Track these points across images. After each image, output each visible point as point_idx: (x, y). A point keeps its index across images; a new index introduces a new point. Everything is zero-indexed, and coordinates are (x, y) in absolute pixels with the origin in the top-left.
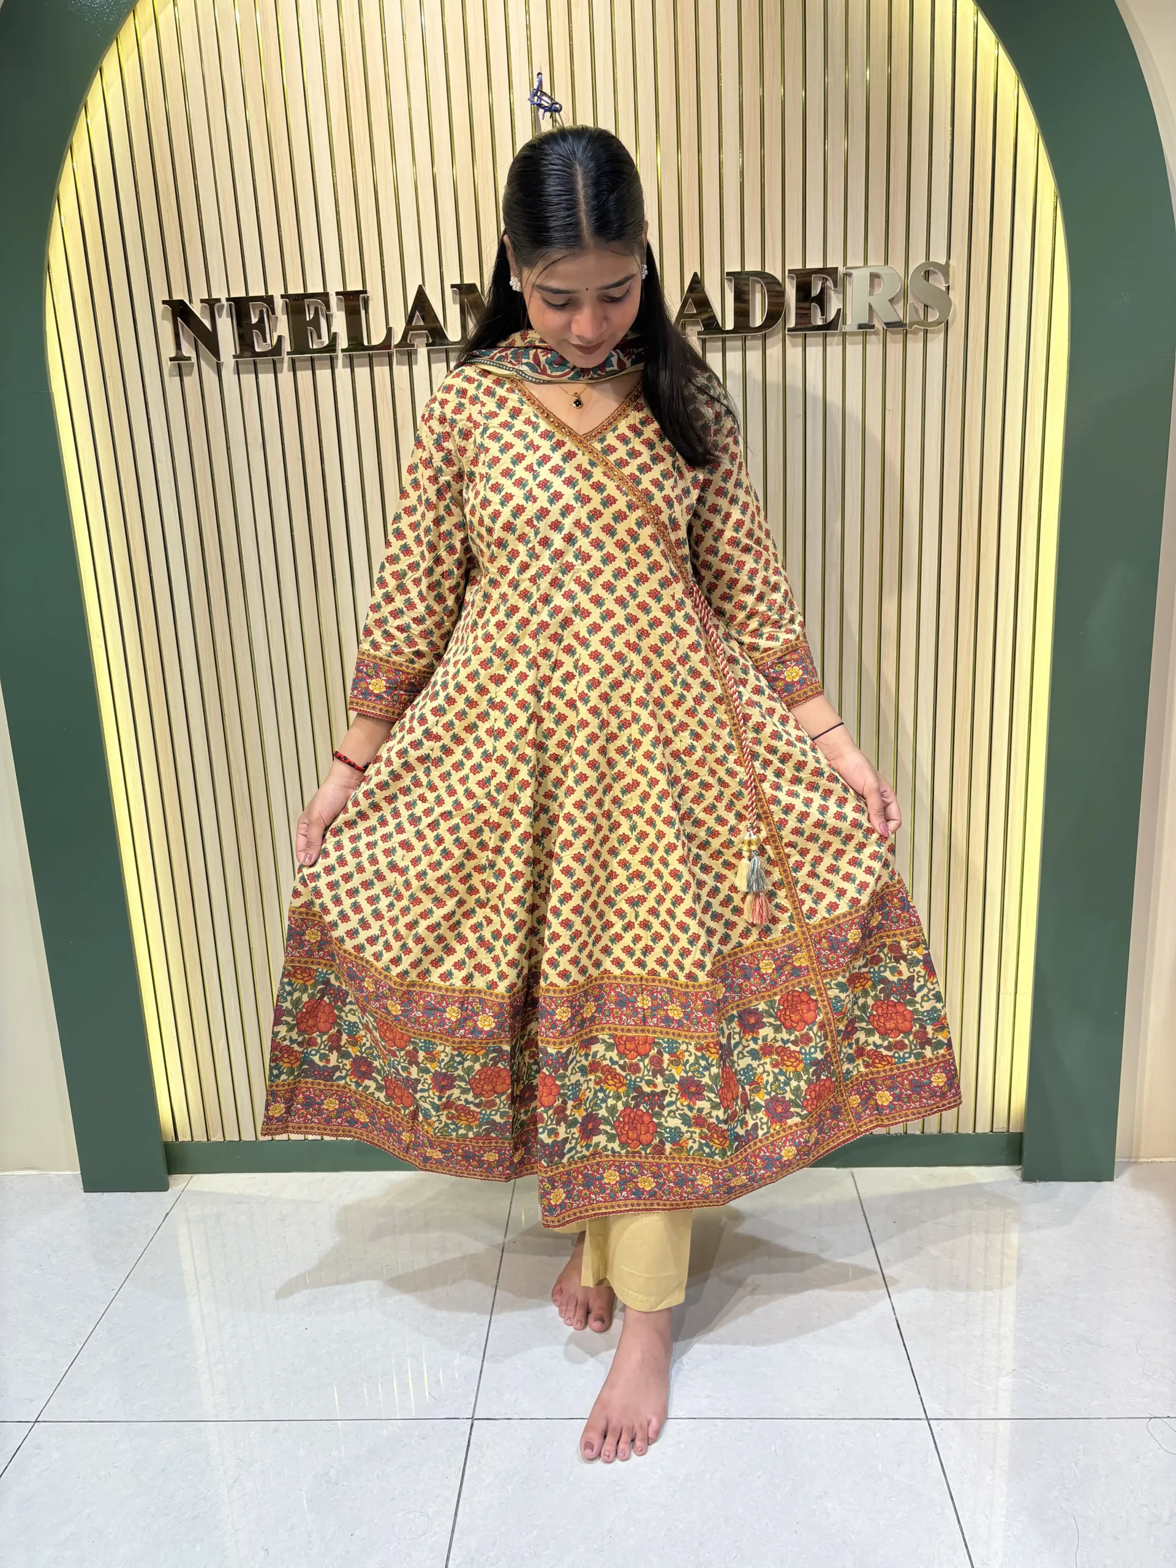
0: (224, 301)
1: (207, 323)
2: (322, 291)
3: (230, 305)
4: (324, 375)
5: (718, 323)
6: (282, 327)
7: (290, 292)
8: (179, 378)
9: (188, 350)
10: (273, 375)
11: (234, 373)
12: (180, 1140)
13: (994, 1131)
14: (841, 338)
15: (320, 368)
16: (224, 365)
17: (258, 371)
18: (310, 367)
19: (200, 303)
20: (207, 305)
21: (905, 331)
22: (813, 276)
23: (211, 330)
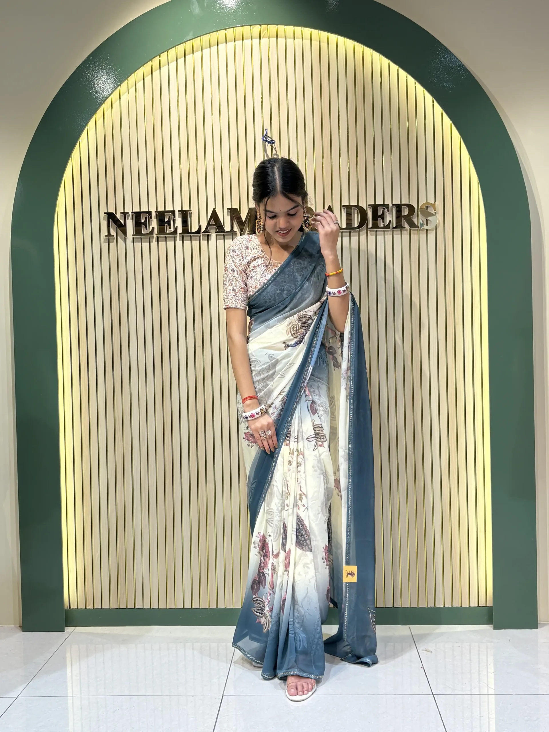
0: (130, 213)
1: (122, 222)
2: (172, 210)
4: (171, 244)
8: (108, 244)
10: (149, 243)
11: (132, 242)
12: (71, 608)
13: (479, 606)
14: (391, 232)
15: (169, 241)
16: (128, 239)
17: (143, 241)
18: (165, 240)
19: (120, 214)
20: (123, 214)
21: (419, 230)
22: (379, 207)
23: (124, 224)
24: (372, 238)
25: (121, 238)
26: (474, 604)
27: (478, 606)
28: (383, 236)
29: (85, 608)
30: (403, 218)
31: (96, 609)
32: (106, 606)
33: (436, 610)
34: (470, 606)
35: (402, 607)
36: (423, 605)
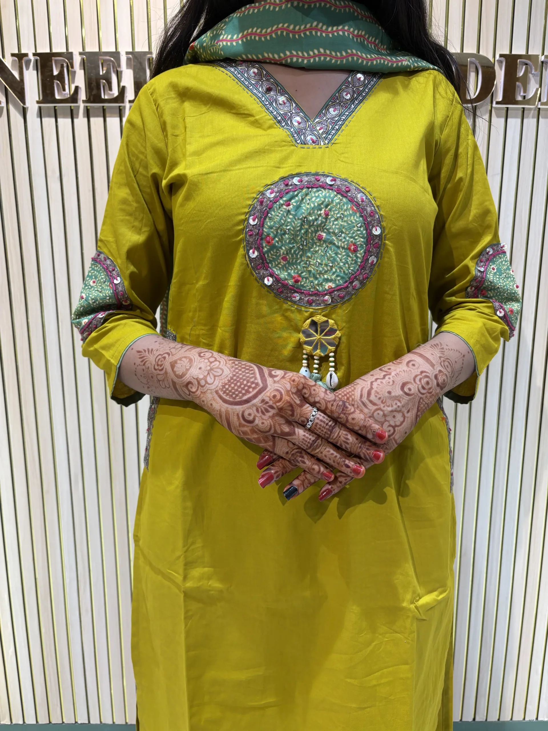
2: (114, 50)
4: (113, 122)
6: (80, 80)
7: (87, 50)
10: (70, 120)
11: (37, 117)
14: (536, 112)
15: (110, 117)
16: (29, 109)
17: (58, 115)
18: (102, 114)
24: (498, 121)
25: (16, 106)
28: (519, 121)
31: (14, 725)
36: (518, 718)
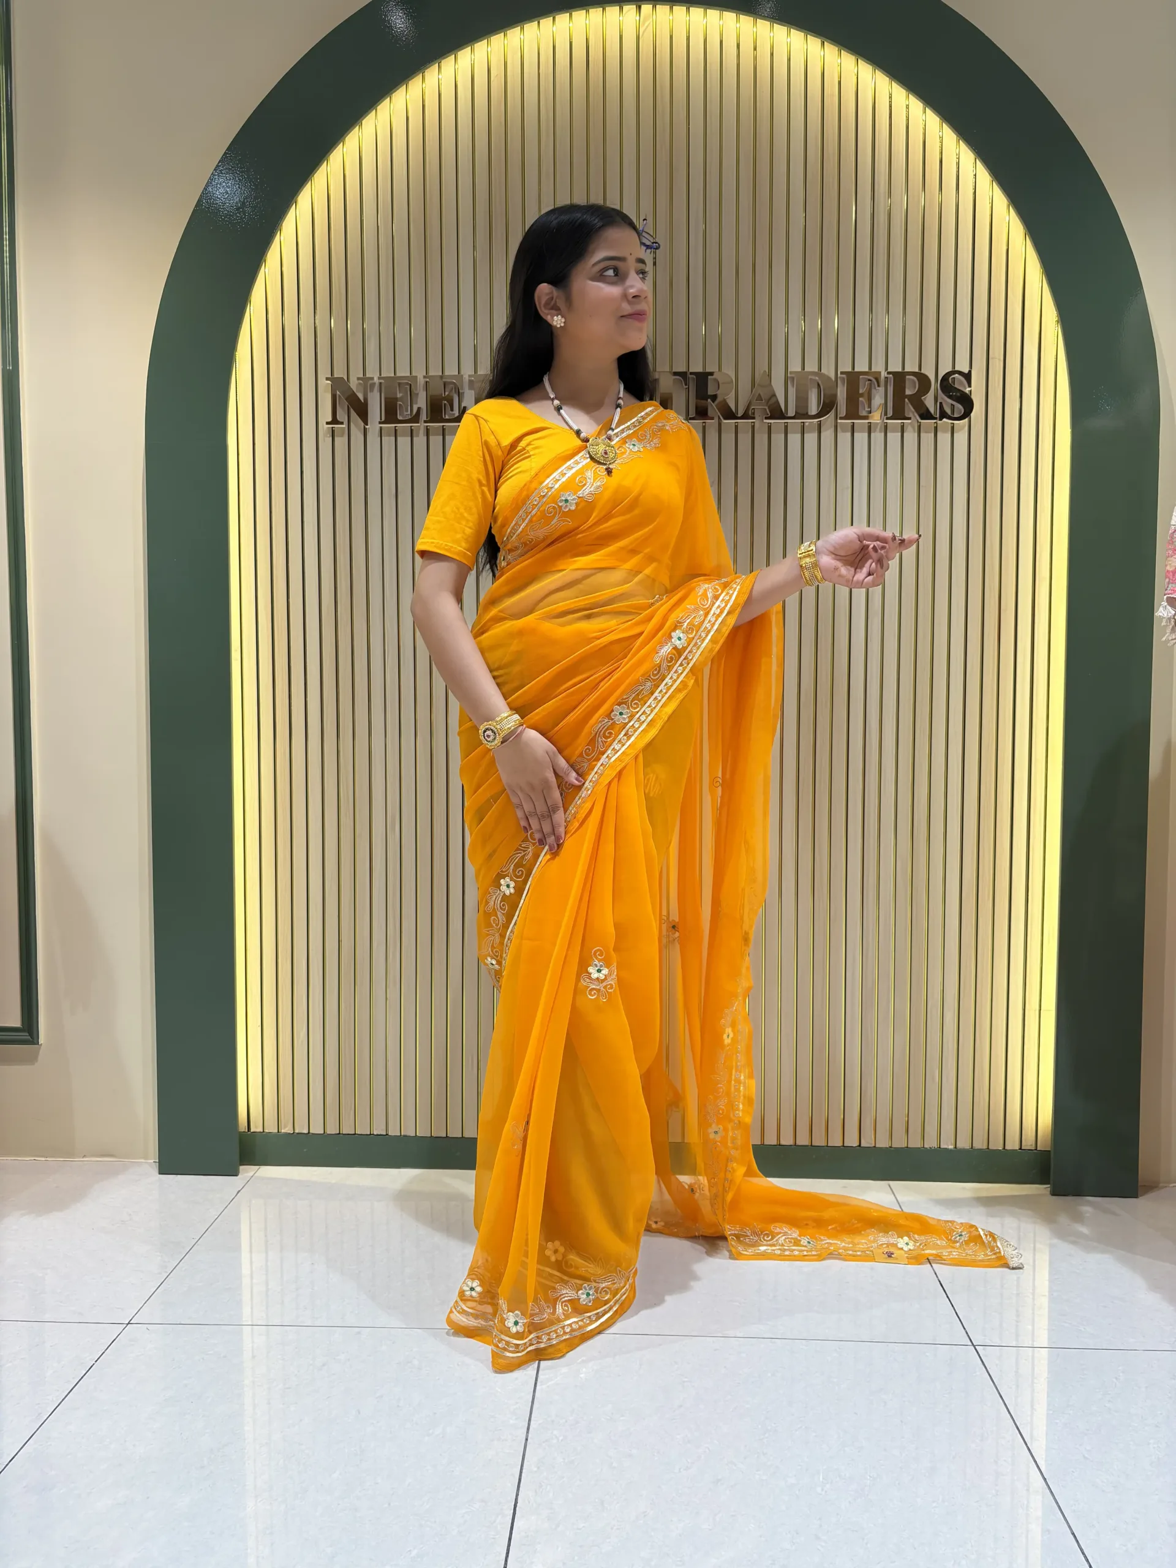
0: (376, 379)
1: (361, 396)
2: (457, 373)
3: (380, 383)
5: (782, 411)
6: (421, 402)
7: (430, 374)
8: (331, 438)
9: (342, 415)
10: (410, 438)
11: (378, 437)
12: (252, 1131)
13: (1023, 1148)
14: (883, 426)
16: (370, 430)
17: (398, 435)
18: (442, 434)
19: (356, 382)
20: (361, 382)
21: (935, 425)
22: (861, 377)
23: (363, 401)
24: (844, 438)
25: (356, 425)
26: (1013, 1144)
27: (1020, 1149)
28: (866, 435)
29: (278, 1132)
30: (906, 400)
31: (298, 1133)
32: (316, 1129)
33: (939, 1151)
34: (1004, 1148)
35: (875, 1147)
36: (915, 1143)
